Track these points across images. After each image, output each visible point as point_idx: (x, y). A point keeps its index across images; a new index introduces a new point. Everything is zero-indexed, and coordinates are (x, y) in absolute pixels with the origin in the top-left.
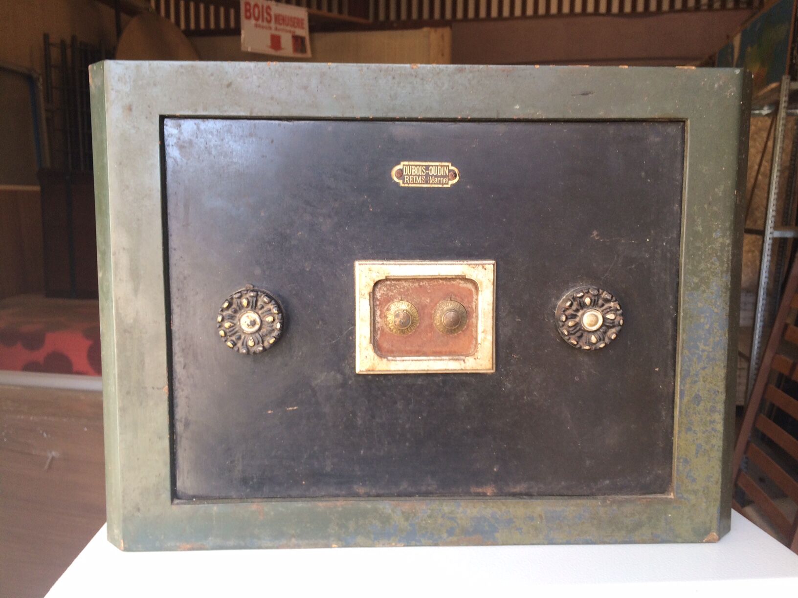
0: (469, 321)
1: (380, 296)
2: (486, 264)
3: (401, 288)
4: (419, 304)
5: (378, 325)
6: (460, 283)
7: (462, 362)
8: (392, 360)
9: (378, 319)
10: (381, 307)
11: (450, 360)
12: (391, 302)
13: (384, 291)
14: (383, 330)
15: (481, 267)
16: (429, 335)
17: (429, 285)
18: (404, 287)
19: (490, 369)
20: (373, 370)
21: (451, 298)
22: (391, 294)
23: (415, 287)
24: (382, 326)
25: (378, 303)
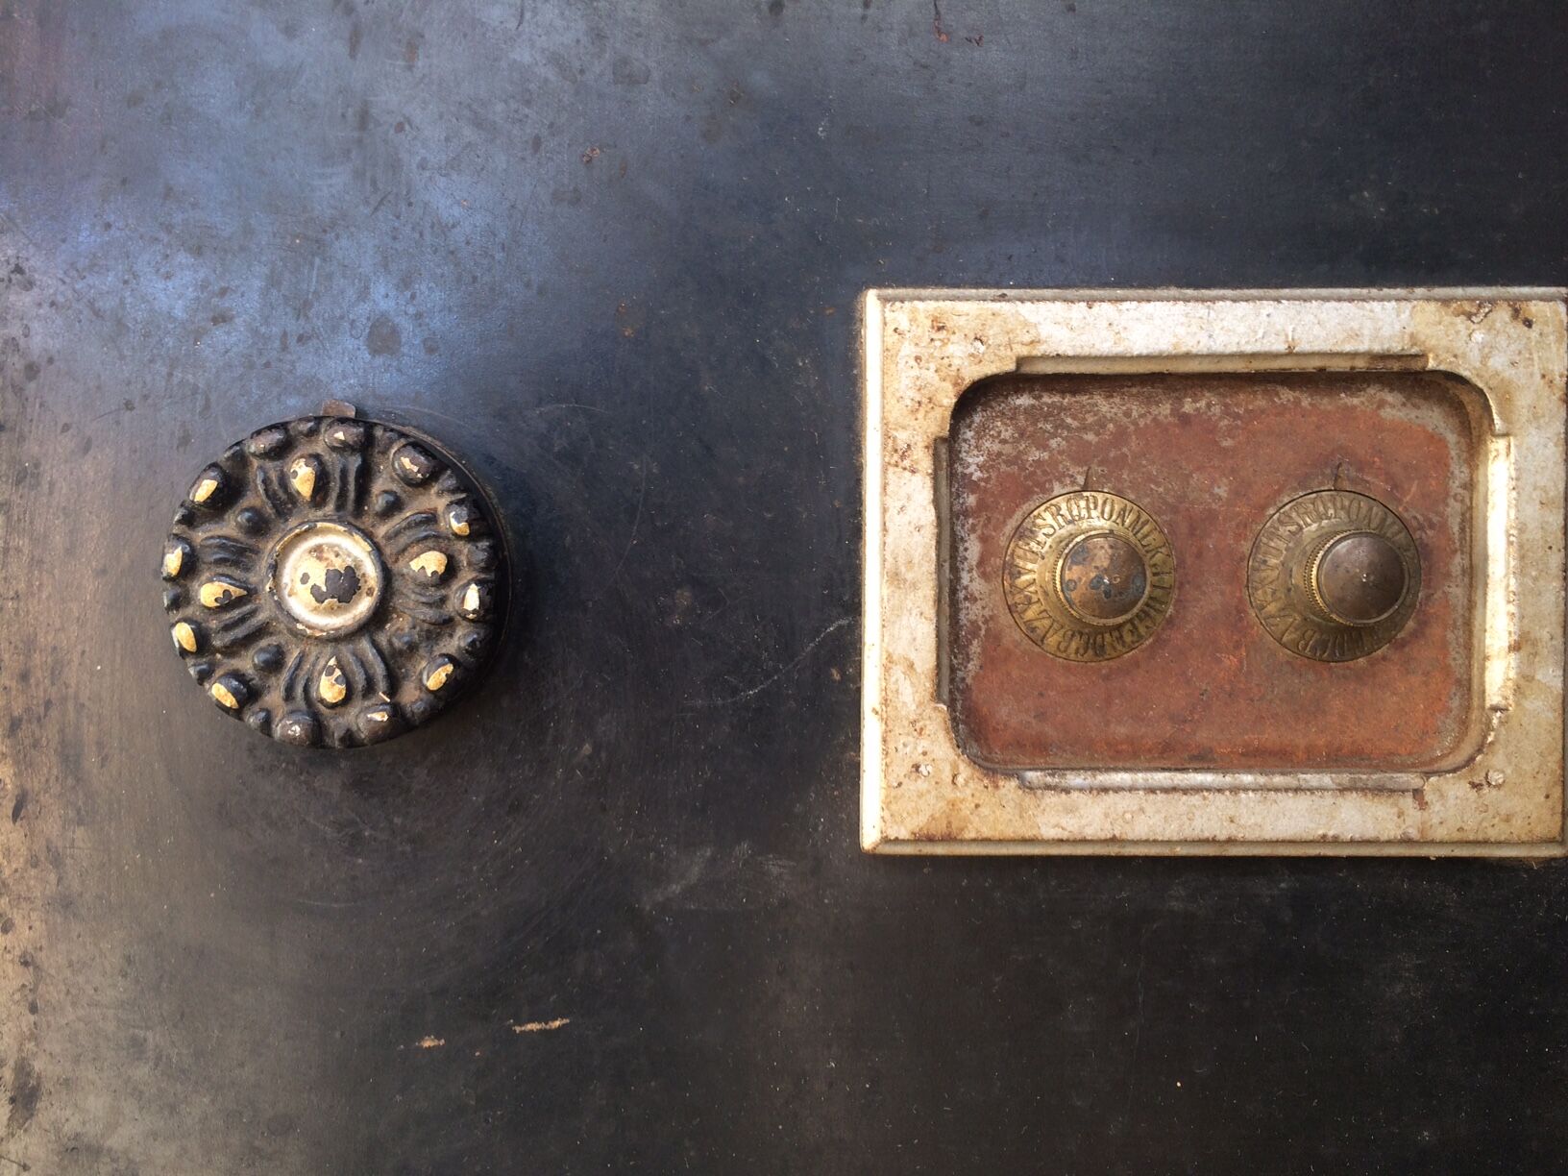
0: (1428, 597)
1: (981, 467)
2: (1528, 299)
3: (1085, 428)
4: (1175, 510)
5: (971, 613)
6: (1382, 404)
7: (1408, 802)
8: (1048, 787)
9: (971, 581)
10: (989, 519)
11: (1343, 790)
12: (1036, 499)
13: (1004, 442)
14: (994, 638)
15: (1503, 314)
16: (1230, 661)
17: (1227, 412)
18: (1101, 424)
19: (1551, 841)
20: (949, 838)
21: (1337, 477)
22: (1035, 454)
23: (1155, 419)
24: (991, 617)
25: (971, 500)
